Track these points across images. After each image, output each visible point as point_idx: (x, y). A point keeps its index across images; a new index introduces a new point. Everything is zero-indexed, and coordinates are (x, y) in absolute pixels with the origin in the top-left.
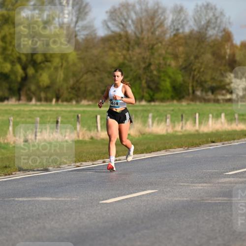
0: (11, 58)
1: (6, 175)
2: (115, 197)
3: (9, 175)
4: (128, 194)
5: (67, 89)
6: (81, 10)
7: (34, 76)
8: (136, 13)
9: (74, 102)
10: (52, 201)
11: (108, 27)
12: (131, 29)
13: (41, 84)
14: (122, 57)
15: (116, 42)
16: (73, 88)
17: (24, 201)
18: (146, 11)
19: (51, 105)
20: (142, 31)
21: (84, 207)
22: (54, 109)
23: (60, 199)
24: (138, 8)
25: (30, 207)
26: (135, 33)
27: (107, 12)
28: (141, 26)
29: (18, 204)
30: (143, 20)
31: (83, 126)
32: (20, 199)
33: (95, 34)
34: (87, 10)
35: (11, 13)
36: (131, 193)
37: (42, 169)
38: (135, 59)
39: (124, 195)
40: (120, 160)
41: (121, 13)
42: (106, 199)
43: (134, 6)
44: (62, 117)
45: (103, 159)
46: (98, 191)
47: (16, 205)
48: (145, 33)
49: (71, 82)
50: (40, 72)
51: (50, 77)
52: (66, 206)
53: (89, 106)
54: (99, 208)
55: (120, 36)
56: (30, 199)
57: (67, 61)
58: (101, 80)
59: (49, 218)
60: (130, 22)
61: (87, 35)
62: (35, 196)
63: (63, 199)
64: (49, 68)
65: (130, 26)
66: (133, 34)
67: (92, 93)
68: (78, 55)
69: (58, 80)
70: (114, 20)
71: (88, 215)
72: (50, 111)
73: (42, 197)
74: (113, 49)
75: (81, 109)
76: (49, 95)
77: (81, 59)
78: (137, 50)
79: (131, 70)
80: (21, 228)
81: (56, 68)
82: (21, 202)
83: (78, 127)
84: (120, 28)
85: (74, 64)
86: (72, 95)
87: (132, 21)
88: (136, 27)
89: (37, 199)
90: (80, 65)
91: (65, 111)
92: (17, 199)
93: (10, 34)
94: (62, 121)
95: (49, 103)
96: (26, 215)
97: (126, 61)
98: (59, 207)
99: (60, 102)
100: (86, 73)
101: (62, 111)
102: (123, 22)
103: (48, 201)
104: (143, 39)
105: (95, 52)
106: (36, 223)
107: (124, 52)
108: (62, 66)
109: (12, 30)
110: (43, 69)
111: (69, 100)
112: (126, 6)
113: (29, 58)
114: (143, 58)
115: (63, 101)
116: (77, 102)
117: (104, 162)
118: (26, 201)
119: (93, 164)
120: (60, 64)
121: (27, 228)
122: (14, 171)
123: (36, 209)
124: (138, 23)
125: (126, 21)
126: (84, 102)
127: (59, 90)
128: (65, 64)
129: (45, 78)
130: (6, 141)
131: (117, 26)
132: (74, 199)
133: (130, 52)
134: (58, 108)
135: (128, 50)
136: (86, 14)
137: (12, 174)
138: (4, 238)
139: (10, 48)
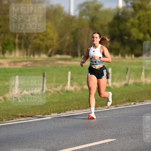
0: (143, 30)
3: (142, 102)
35: (144, 3)
93: (143, 16)
109: (144, 13)
122: (145, 100)
130: (140, 81)
137: (144, 102)
138: (138, 140)
139: (143, 24)
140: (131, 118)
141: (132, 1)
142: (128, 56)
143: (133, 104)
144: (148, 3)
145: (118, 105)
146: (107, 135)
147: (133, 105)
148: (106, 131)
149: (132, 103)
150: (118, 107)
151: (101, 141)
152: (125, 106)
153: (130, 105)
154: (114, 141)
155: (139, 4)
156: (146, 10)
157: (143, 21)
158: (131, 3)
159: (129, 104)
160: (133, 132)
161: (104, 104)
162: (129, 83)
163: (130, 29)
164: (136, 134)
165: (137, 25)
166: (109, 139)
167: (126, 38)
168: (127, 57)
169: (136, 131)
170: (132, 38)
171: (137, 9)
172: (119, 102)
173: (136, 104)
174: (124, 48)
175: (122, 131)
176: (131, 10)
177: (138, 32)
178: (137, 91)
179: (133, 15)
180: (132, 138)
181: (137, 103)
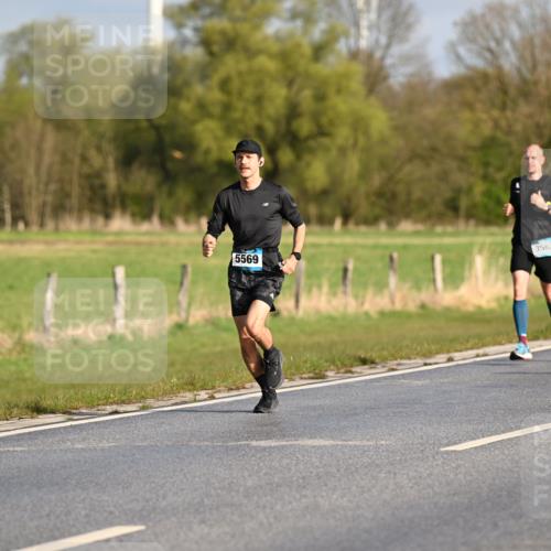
0: (241, 127)
1: (232, 389)
2: (473, 439)
3: (238, 389)
4: (503, 432)
5: (367, 196)
6: (398, 20)
7: (293, 169)
8: (521, 25)
9: (383, 226)
10: (333, 446)
11: (458, 58)
12: (510, 62)
13: (309, 185)
14: (490, 124)
15: (477, 90)
16: (380, 194)
17: (270, 447)
18: (544, 20)
19: (331, 234)
20: (534, 67)
21: (406, 461)
22: (337, 240)
23: (350, 443)
24: (525, 13)
25: (285, 461)
26: (519, 70)
27: (455, 24)
28: (533, 55)
29: (258, 456)
30: (537, 41)
31: (402, 278)
32: (263, 443)
33: (430, 74)
34: (411, 19)
35: (244, 28)
36: (511, 430)
37: (311, 375)
38: (518, 127)
39: (496, 433)
40: (486, 355)
41: (487, 26)
42: (455, 443)
43: (516, 11)
44: (357, 259)
45: (448, 352)
46: (436, 426)
47: (253, 456)
48: (541, 69)
49: (377, 180)
50: (307, 157)
51: (329, 169)
52: (366, 460)
53: (416, 233)
54: (440, 462)
55: (485, 77)
56: (284, 443)
57: (366, 133)
58: (444, 176)
59: (326, 485)
60: (507, 45)
61: (412, 75)
62: (296, 437)
63: (358, 443)
64: (327, 149)
65: (507, 54)
66: (514, 73)
67: (422, 204)
68: (392, 119)
69: (346, 177)
70: (472, 41)
71: (415, 478)
72: (331, 245)
73: (311, 438)
74: (470, 106)
75: (399, 241)
76: (328, 211)
77: (399, 129)
78: (524, 109)
79: (511, 153)
80: (264, 507)
81: (343, 151)
82: (264, 449)
83: (393, 280)
84: (485, 59)
85: (383, 141)
86: (377, 211)
87: (513, 43)
88: (521, 58)
89: (301, 442)
90: (397, 142)
91: (363, 247)
92: (254, 443)
93: (240, 74)
94: (355, 269)
95: (326, 229)
96: (276, 480)
97: (499, 134)
98: (351, 461)
99: (351, 226)
100: (410, 159)
101: (356, 245)
102: (493, 44)
103: (325, 446)
104: (536, 83)
105: (430, 112)
106: (298, 496)
107: (496, 113)
108: (355, 144)
109: (244, 66)
110: (312, 151)
111: (371, 221)
112: (498, 11)
113: (283, 128)
114: (538, 126)
115: (357, 224)
116: (391, 225)
117: (450, 360)
118: (274, 447)
119: (426, 364)
120: (351, 141)
121: (278, 507)
122: (250, 381)
123: (296, 465)
124: (527, 47)
125: (499, 42)
126: (406, 226)
127: (349, 199)
128: (362, 141)
129: (317, 172)
131: (480, 55)
132: (383, 442)
133: (509, 113)
134: (348, 240)
135: (503, 107)
136: (409, 27)
137: (244, 388)
138: (227, 529)
139: (239, 105)
140: (200, 447)
141: (199, 23)
142: (187, 221)
143: (206, 396)
144: (257, 27)
145: (150, 402)
146: (111, 513)
147: (205, 400)
148: (106, 498)
149: (203, 394)
150: (152, 408)
151: (90, 531)
152: (176, 404)
153: (195, 401)
154: (138, 532)
155: (223, 33)
156: (251, 53)
157: (240, 94)
158: (196, 30)
159: (189, 396)
160: (206, 500)
161: (99, 399)
162: (192, 322)
163: (194, 122)
164: (217, 508)
165: (216, 110)
166: (120, 524)
167: (178, 154)
168: (181, 224)
169: (218, 495)
170: (199, 158)
171: (215, 48)
172: (153, 390)
173: (216, 395)
174: (170, 194)
175: (164, 498)
176: (195, 53)
177: (220, 133)
178: (218, 349)
179: (204, 73)
180: (203, 522)
181: (219, 391)
